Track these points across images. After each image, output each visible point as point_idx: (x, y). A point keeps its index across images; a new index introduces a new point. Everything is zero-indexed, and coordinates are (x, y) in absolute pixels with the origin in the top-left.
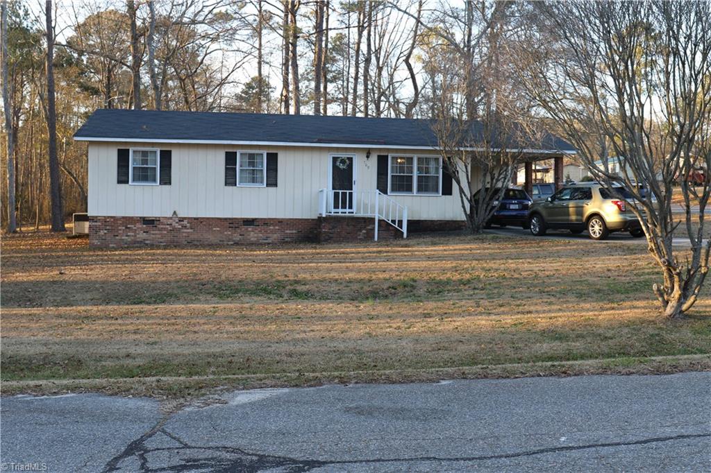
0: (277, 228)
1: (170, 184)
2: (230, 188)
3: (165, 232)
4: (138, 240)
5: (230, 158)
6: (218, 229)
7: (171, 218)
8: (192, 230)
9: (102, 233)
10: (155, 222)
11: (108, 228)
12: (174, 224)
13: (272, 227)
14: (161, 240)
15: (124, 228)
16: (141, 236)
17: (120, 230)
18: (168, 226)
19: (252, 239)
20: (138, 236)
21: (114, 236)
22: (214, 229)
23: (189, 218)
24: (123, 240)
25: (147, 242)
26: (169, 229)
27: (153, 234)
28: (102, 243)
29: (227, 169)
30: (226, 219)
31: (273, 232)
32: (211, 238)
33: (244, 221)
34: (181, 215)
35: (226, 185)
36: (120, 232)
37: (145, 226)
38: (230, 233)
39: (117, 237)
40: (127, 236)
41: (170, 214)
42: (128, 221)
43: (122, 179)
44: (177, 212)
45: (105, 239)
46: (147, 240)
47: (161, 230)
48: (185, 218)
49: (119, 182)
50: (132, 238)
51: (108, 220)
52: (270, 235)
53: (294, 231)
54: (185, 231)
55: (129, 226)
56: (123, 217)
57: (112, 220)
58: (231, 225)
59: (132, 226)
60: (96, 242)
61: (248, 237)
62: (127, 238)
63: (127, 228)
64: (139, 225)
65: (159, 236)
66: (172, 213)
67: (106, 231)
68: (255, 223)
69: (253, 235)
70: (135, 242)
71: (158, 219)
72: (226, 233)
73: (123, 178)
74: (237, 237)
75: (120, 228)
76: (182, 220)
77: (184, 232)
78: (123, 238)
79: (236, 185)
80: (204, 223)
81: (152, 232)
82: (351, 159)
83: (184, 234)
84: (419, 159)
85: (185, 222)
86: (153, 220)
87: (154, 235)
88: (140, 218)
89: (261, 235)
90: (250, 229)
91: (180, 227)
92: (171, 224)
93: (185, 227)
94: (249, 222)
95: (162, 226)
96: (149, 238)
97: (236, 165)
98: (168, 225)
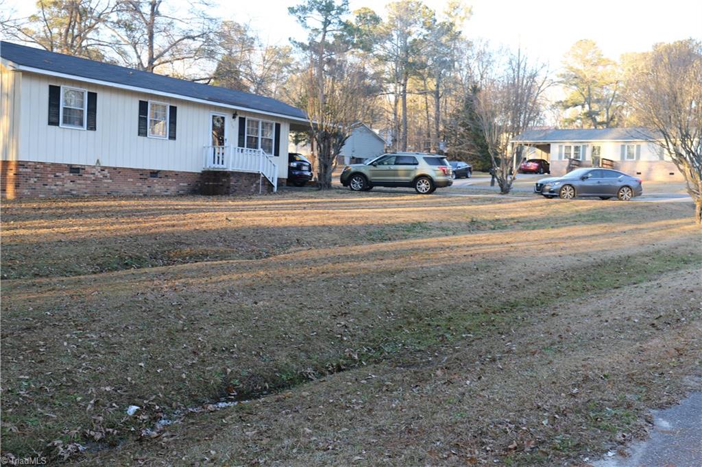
0: (174, 180)
1: (95, 130)
2: (141, 138)
3: (89, 182)
4: (66, 190)
5: (143, 107)
6: (132, 180)
7: (94, 167)
8: (111, 181)
9: (32, 181)
10: (81, 170)
11: (38, 175)
12: (97, 173)
13: (170, 180)
14: (86, 191)
15: (53, 176)
16: (69, 185)
17: (49, 178)
18: (92, 176)
19: (157, 191)
20: (66, 185)
21: (44, 185)
22: (129, 180)
23: (109, 168)
24: (52, 190)
25: (74, 192)
26: (93, 178)
27: (79, 184)
28: (32, 193)
29: (140, 118)
30: (138, 170)
31: (171, 184)
32: (127, 189)
33: (151, 173)
34: (104, 164)
35: (139, 135)
36: (49, 180)
37: (71, 174)
38: (140, 184)
39: (46, 187)
40: (56, 185)
41: (93, 163)
42: (57, 167)
43: (53, 121)
44: (100, 161)
45: (34, 189)
46: (74, 190)
47: (86, 179)
48: (106, 167)
49: (50, 123)
50: (60, 187)
51: (38, 166)
52: (169, 187)
53: (186, 184)
54: (106, 181)
55: (57, 174)
56: (52, 164)
57: (42, 166)
58: (142, 177)
59: (60, 174)
60: (26, 192)
61: (154, 189)
62: (55, 187)
63: (56, 176)
64: (67, 174)
65: (84, 186)
66: (96, 161)
67: (36, 180)
68: (159, 175)
69: (158, 186)
70: (63, 193)
71: (83, 167)
72: (137, 184)
73: (54, 119)
74: (146, 189)
75: (49, 176)
76: (103, 169)
77: (105, 183)
78: (52, 187)
79: (146, 136)
80: (121, 174)
81: (78, 182)
82: (223, 118)
83: (105, 185)
84: (263, 123)
85: (106, 172)
86: (78, 168)
87: (80, 186)
88: (68, 165)
89: (163, 187)
90: (155, 181)
91: (101, 177)
92: (94, 174)
93: (105, 177)
94: (154, 174)
95: (86, 176)
96: (76, 188)
97: (147, 115)
98: (92, 174)
